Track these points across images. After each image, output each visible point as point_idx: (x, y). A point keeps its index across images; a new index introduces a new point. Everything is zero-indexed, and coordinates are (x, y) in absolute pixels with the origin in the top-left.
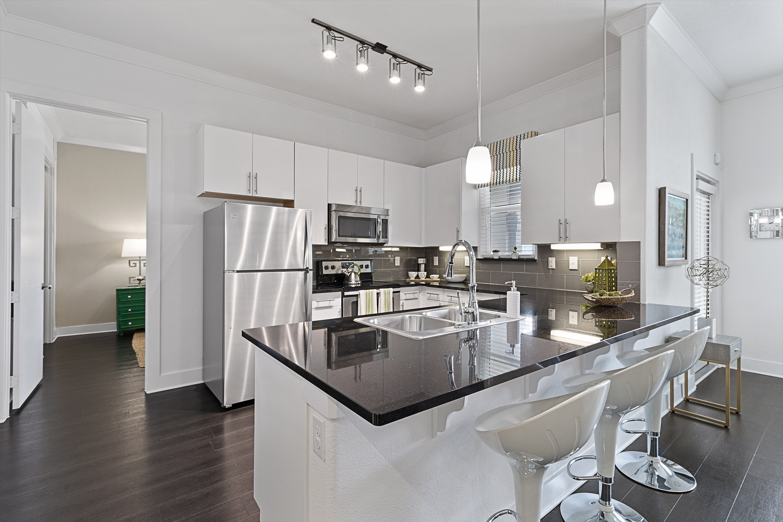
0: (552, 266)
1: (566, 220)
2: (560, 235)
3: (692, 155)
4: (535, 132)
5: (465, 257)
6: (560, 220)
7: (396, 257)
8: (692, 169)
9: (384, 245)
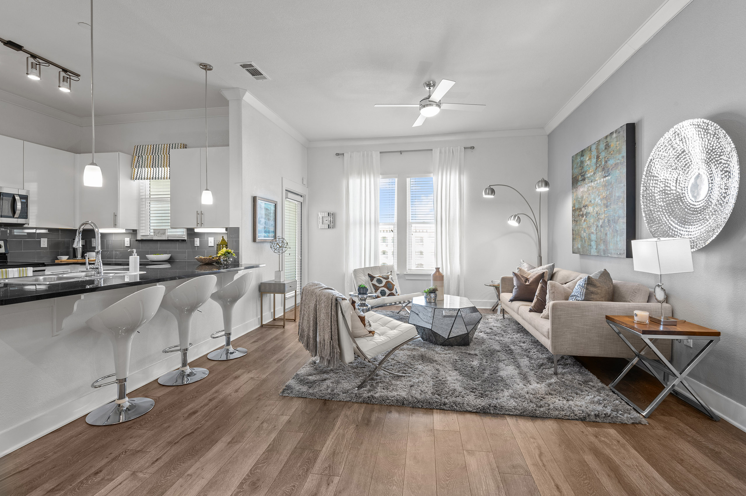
0: (197, 244)
1: (201, 212)
2: (197, 222)
3: (282, 178)
4: (184, 144)
5: (125, 238)
6: (197, 211)
7: (41, 239)
8: (282, 186)
9: (25, 226)
